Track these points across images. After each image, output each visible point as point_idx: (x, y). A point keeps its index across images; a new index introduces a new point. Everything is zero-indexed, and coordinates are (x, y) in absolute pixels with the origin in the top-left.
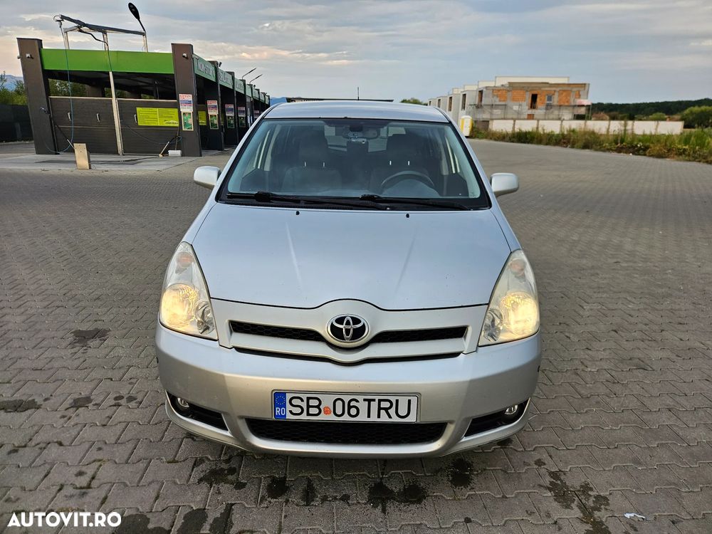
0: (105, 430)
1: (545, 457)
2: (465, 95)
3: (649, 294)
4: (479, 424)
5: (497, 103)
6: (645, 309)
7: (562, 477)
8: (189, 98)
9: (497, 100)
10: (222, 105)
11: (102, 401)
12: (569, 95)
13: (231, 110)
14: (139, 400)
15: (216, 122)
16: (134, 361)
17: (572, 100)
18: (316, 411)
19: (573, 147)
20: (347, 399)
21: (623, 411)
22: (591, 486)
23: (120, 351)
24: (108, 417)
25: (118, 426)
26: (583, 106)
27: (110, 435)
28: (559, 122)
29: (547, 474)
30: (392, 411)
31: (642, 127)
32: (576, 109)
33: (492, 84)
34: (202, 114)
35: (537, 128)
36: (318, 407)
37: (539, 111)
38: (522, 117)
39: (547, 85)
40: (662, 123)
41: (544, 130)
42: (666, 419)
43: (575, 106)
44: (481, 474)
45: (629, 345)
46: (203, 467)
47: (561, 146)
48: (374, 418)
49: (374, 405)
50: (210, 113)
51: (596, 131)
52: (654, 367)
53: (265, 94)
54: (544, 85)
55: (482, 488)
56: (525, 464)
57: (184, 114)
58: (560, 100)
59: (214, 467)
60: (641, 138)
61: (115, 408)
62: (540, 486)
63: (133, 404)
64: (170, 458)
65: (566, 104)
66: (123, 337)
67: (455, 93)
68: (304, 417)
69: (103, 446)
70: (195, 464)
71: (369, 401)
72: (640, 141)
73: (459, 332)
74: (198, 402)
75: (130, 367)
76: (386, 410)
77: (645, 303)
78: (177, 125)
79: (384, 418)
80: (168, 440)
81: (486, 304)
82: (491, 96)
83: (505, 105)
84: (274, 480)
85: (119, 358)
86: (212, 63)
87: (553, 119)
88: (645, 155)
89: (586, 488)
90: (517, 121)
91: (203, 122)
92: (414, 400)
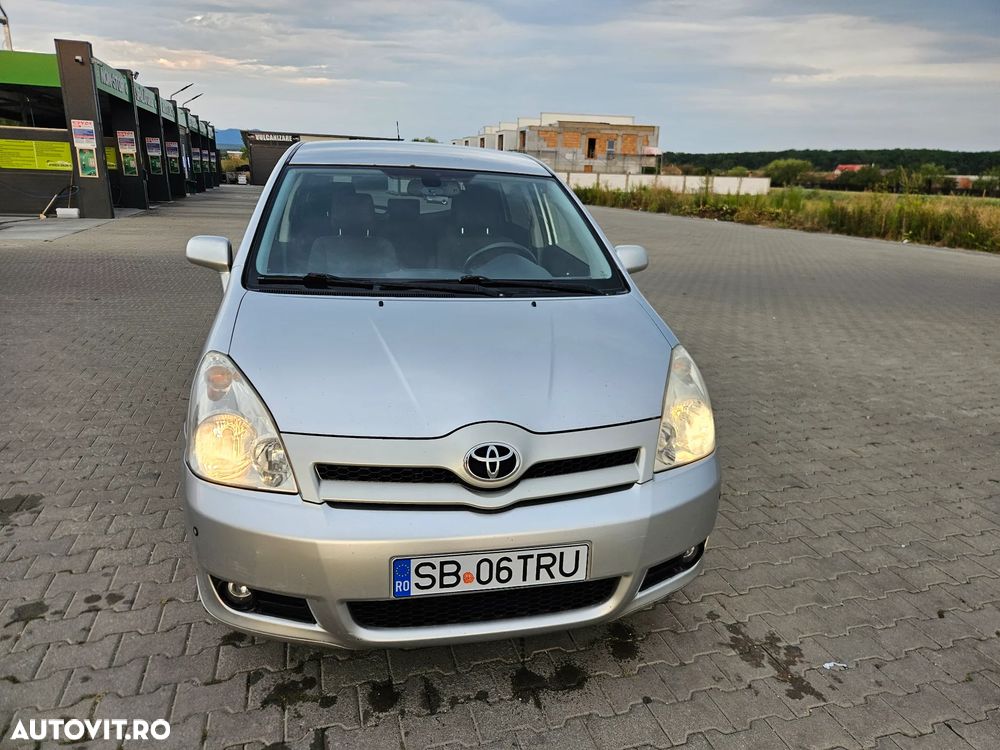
0: (85, 649)
1: (716, 607)
2: (501, 137)
3: (782, 395)
4: (655, 575)
5: (546, 149)
6: (782, 413)
7: (743, 630)
8: (90, 125)
9: (545, 144)
10: (141, 138)
11: (67, 606)
12: (634, 141)
13: (156, 146)
14: (128, 597)
15: (133, 164)
16: (101, 541)
17: (638, 149)
18: (453, 579)
19: (645, 210)
20: (495, 558)
21: (789, 541)
22: (777, 635)
23: (73, 529)
24: (84, 629)
25: (106, 641)
26: (653, 155)
27: (97, 656)
28: (624, 177)
29: (725, 628)
30: (555, 569)
31: (725, 185)
32: (645, 159)
33: (536, 123)
34: (110, 152)
35: (598, 184)
36: (456, 574)
37: (598, 161)
38: (577, 169)
39: (607, 127)
40: (745, 179)
41: (606, 187)
42: (838, 545)
43: (643, 156)
44: (647, 638)
45: (775, 460)
46: (262, 683)
47: (632, 208)
48: (531, 581)
49: (532, 564)
50: (122, 151)
51: (673, 189)
52: (811, 484)
53: (207, 124)
54: (603, 126)
55: (653, 656)
56: (697, 620)
57: (81, 150)
58: (624, 147)
59: (280, 681)
60: (726, 198)
61: (91, 614)
62: (721, 644)
63: (118, 606)
64: (208, 677)
65: (632, 153)
66: (70, 504)
67: (488, 132)
68: (436, 590)
69: (90, 674)
70: (248, 681)
71: (525, 558)
72: (725, 202)
73: (628, 456)
74: (272, 588)
75: (96, 550)
76: (547, 567)
77: (779, 406)
78: (70, 168)
79: (545, 579)
80: (196, 652)
81: (657, 418)
82: (536, 139)
83: (556, 152)
84: (375, 686)
85: (73, 538)
86: (123, 72)
87: (616, 173)
88: (732, 220)
89: (773, 640)
90: (601, 175)
91: (112, 164)
92: (583, 550)
